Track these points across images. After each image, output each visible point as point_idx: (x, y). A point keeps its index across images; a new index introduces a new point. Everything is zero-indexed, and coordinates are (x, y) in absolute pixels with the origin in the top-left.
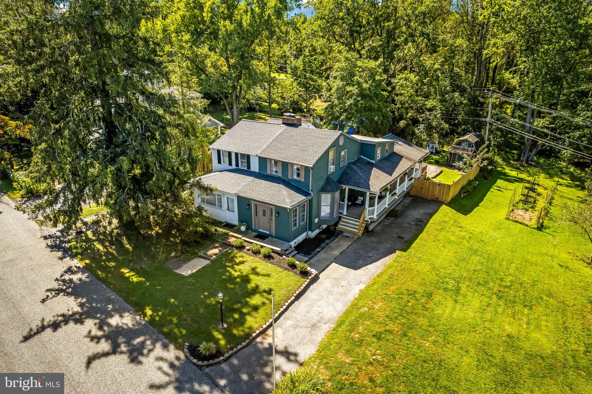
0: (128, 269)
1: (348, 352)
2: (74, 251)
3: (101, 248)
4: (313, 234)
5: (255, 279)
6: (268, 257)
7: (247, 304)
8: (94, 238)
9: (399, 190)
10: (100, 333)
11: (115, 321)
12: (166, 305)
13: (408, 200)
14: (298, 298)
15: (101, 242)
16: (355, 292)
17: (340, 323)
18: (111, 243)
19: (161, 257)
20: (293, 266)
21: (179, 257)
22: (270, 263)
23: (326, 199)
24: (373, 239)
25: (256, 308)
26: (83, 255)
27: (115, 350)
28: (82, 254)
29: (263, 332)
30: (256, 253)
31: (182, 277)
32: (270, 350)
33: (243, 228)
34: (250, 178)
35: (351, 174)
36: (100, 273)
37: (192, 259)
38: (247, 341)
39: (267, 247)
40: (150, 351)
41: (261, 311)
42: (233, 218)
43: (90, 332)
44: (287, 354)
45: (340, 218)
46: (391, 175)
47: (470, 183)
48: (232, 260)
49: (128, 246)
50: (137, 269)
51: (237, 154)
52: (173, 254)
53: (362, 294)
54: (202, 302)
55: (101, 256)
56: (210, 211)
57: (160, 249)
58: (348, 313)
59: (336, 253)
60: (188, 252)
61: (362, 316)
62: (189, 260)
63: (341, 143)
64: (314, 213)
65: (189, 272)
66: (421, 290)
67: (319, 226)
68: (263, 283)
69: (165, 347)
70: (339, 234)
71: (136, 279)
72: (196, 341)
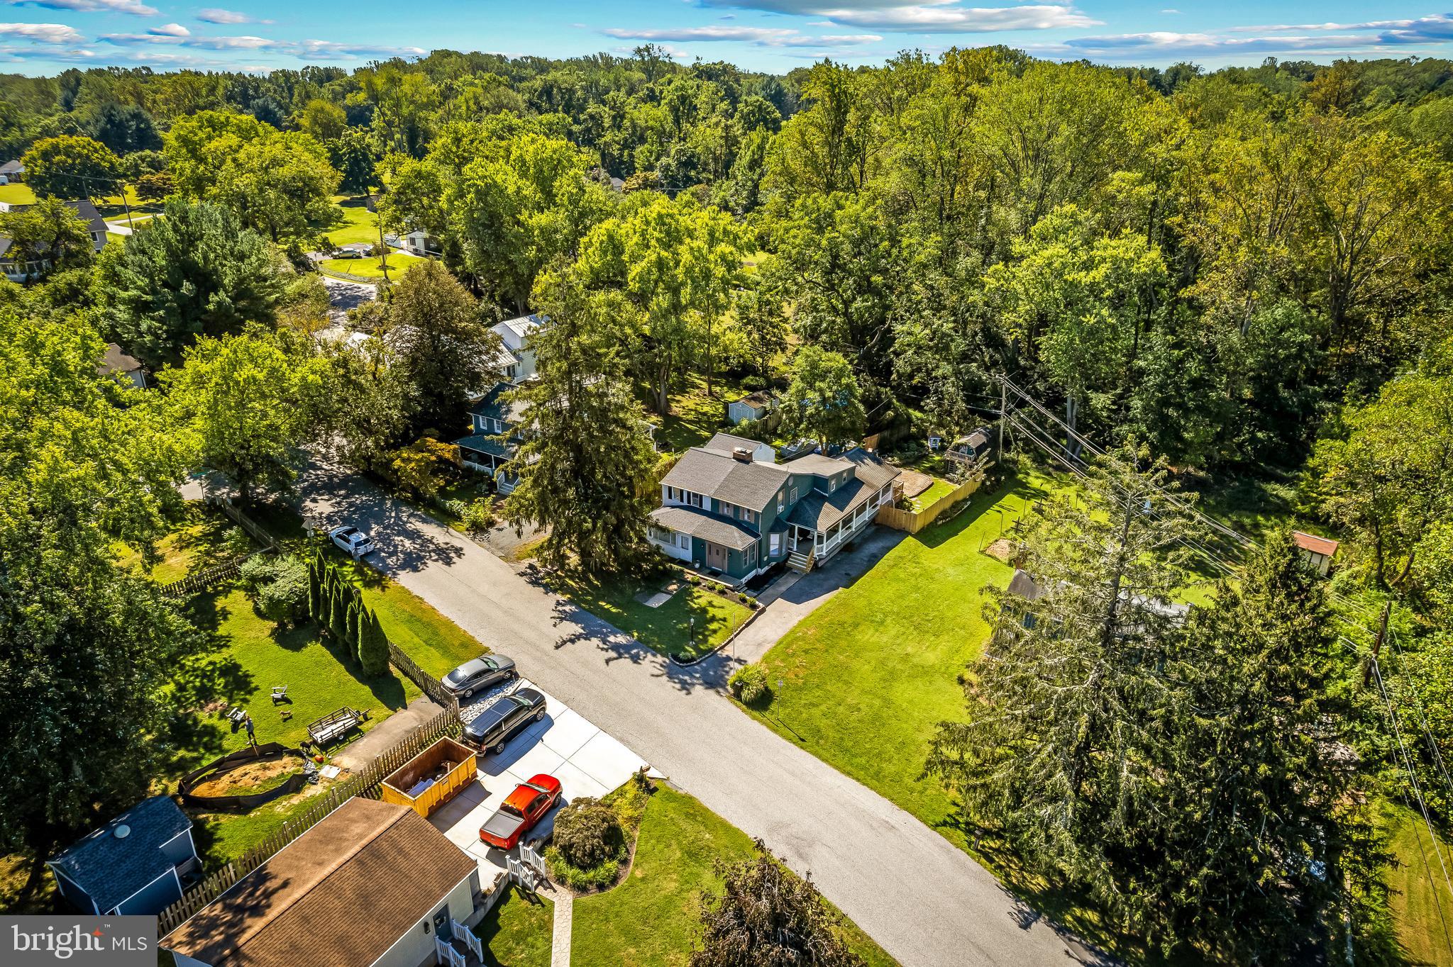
0: (604, 601)
1: (783, 661)
2: (552, 587)
3: (573, 583)
4: (762, 571)
5: (711, 611)
6: (722, 593)
7: (707, 629)
9: (855, 524)
10: (605, 646)
11: (612, 639)
12: (647, 629)
13: (873, 528)
14: (747, 625)
15: (572, 578)
16: (795, 622)
17: (781, 643)
18: (581, 580)
19: (629, 591)
20: (744, 600)
21: (644, 591)
23: (775, 539)
24: (821, 576)
25: (715, 632)
26: (562, 590)
27: (620, 656)
28: (560, 589)
29: (722, 648)
30: (712, 589)
31: (652, 609)
32: (728, 659)
33: (697, 566)
34: (704, 518)
35: (800, 512)
36: (584, 605)
37: (656, 594)
38: (711, 653)
39: (722, 584)
40: (645, 657)
41: (719, 634)
42: (687, 555)
43: (598, 645)
44: (739, 661)
45: (790, 554)
46: (842, 510)
47: (956, 505)
48: (691, 594)
49: (596, 582)
50: (612, 602)
51: (689, 493)
52: (638, 589)
53: (801, 624)
54: (674, 627)
55: (577, 591)
56: (667, 548)
57: (625, 584)
58: (786, 636)
59: (783, 589)
60: (652, 587)
61: (797, 639)
62: (654, 595)
63: (790, 483)
64: (763, 551)
65: (658, 605)
66: (850, 621)
67: (768, 563)
68: (719, 614)
69: (654, 655)
70: (790, 569)
71: (614, 610)
72: (675, 652)
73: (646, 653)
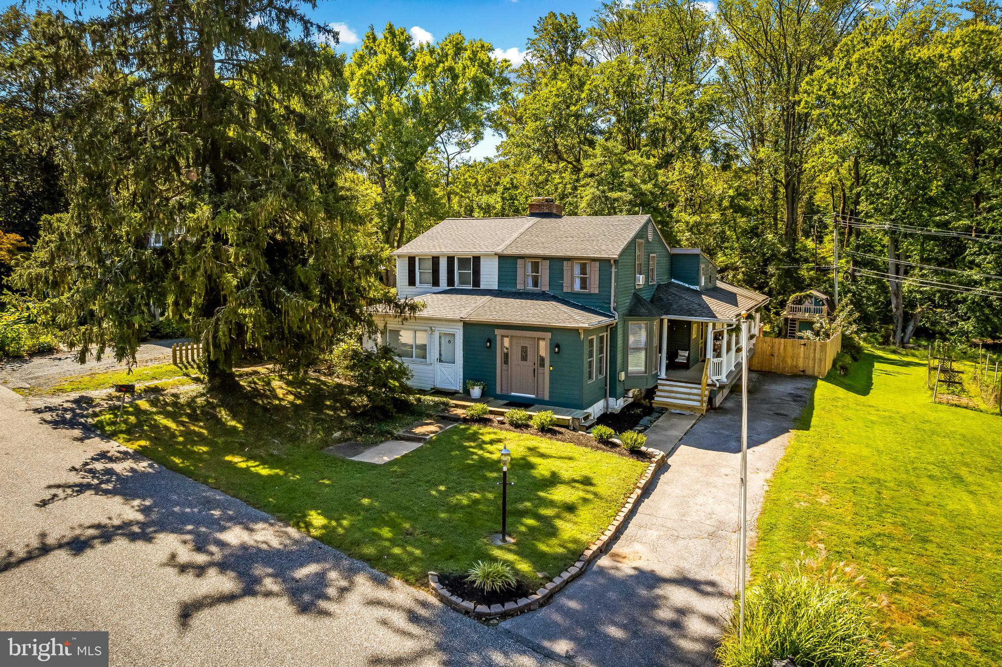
0: (242, 456)
2: (107, 428)
3: (172, 425)
4: (617, 405)
5: (541, 464)
6: (549, 432)
7: (544, 501)
8: (154, 410)
10: (201, 559)
14: (645, 493)
15: (171, 416)
16: (758, 483)
18: (194, 418)
19: (312, 438)
20: (610, 445)
21: (350, 439)
22: (558, 440)
25: (569, 508)
26: (131, 433)
27: (249, 590)
28: (128, 432)
29: (607, 548)
30: (520, 426)
31: (373, 466)
33: (477, 391)
34: (485, 298)
35: (668, 300)
36: (177, 461)
37: (382, 442)
38: (579, 565)
40: (343, 590)
41: (584, 512)
42: (451, 376)
43: (173, 556)
44: (689, 583)
45: (657, 384)
46: (737, 306)
48: (473, 438)
49: (233, 423)
50: (261, 457)
51: (451, 259)
52: (337, 434)
53: (777, 485)
55: (173, 436)
57: (306, 426)
58: (770, 511)
60: (368, 431)
61: (806, 514)
62: (375, 444)
63: (650, 235)
64: (618, 360)
65: (386, 459)
67: (625, 391)
69: (379, 582)
70: (662, 410)
71: (264, 471)
72: (452, 568)
73: (350, 573)
